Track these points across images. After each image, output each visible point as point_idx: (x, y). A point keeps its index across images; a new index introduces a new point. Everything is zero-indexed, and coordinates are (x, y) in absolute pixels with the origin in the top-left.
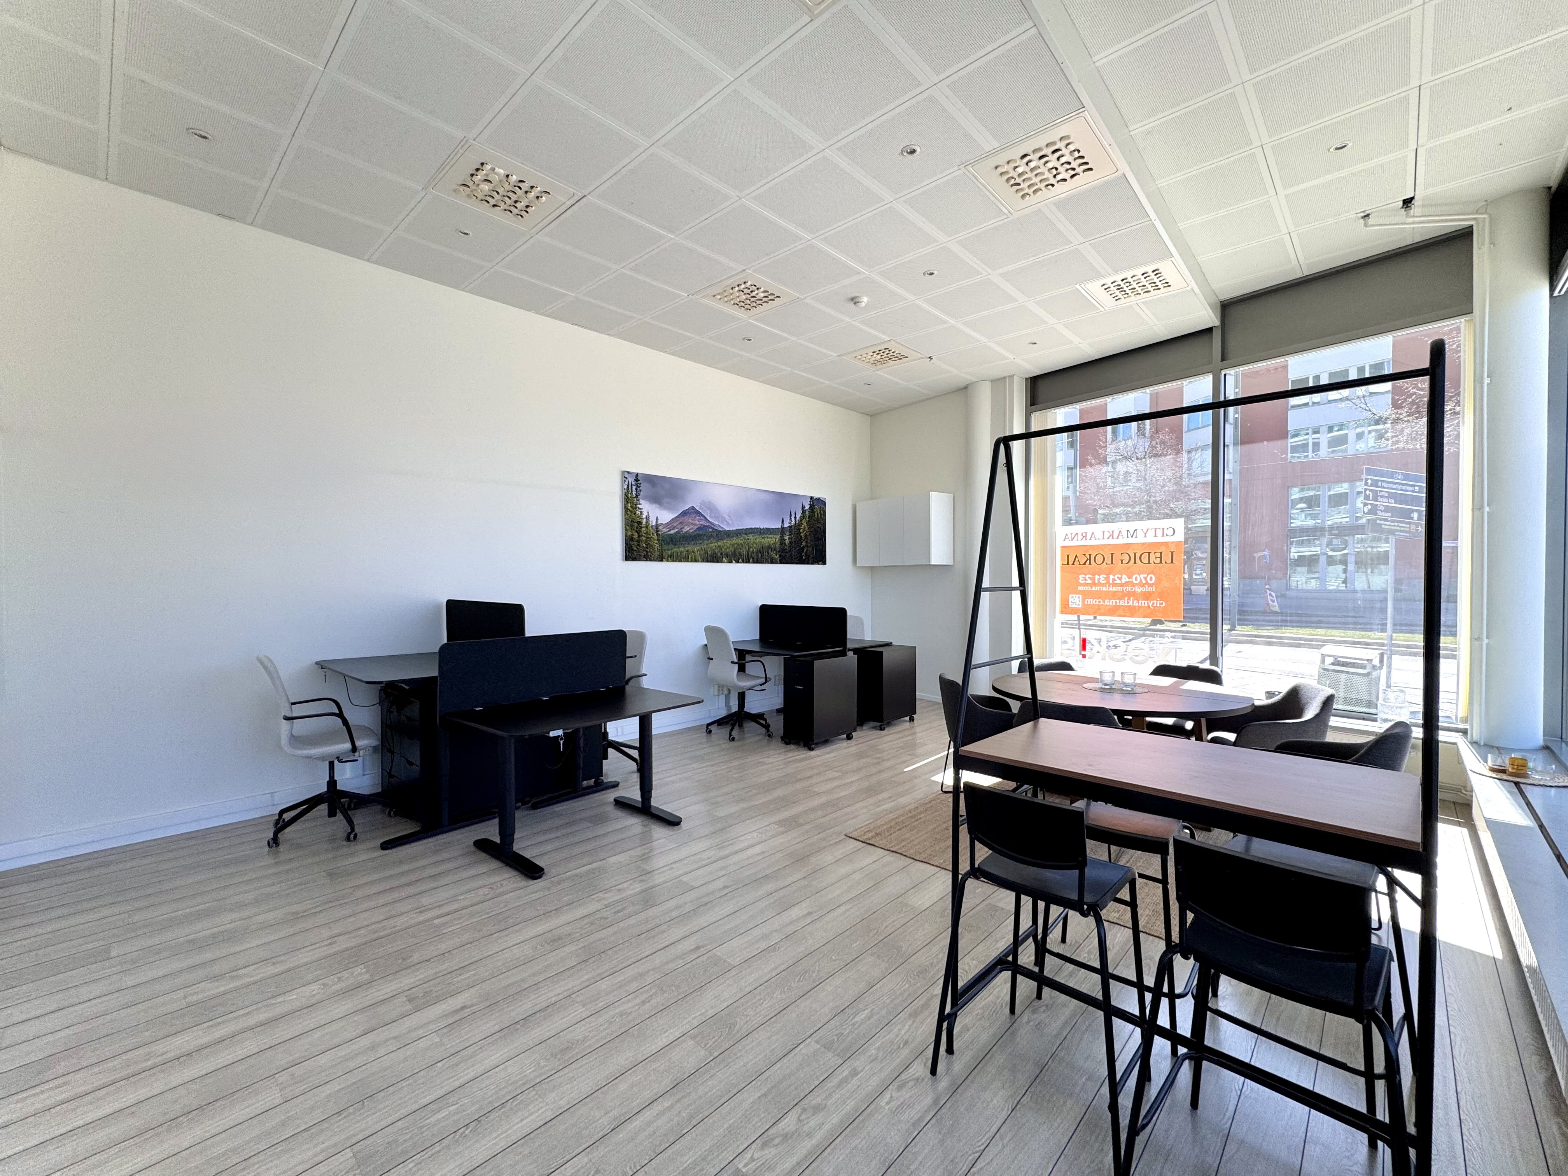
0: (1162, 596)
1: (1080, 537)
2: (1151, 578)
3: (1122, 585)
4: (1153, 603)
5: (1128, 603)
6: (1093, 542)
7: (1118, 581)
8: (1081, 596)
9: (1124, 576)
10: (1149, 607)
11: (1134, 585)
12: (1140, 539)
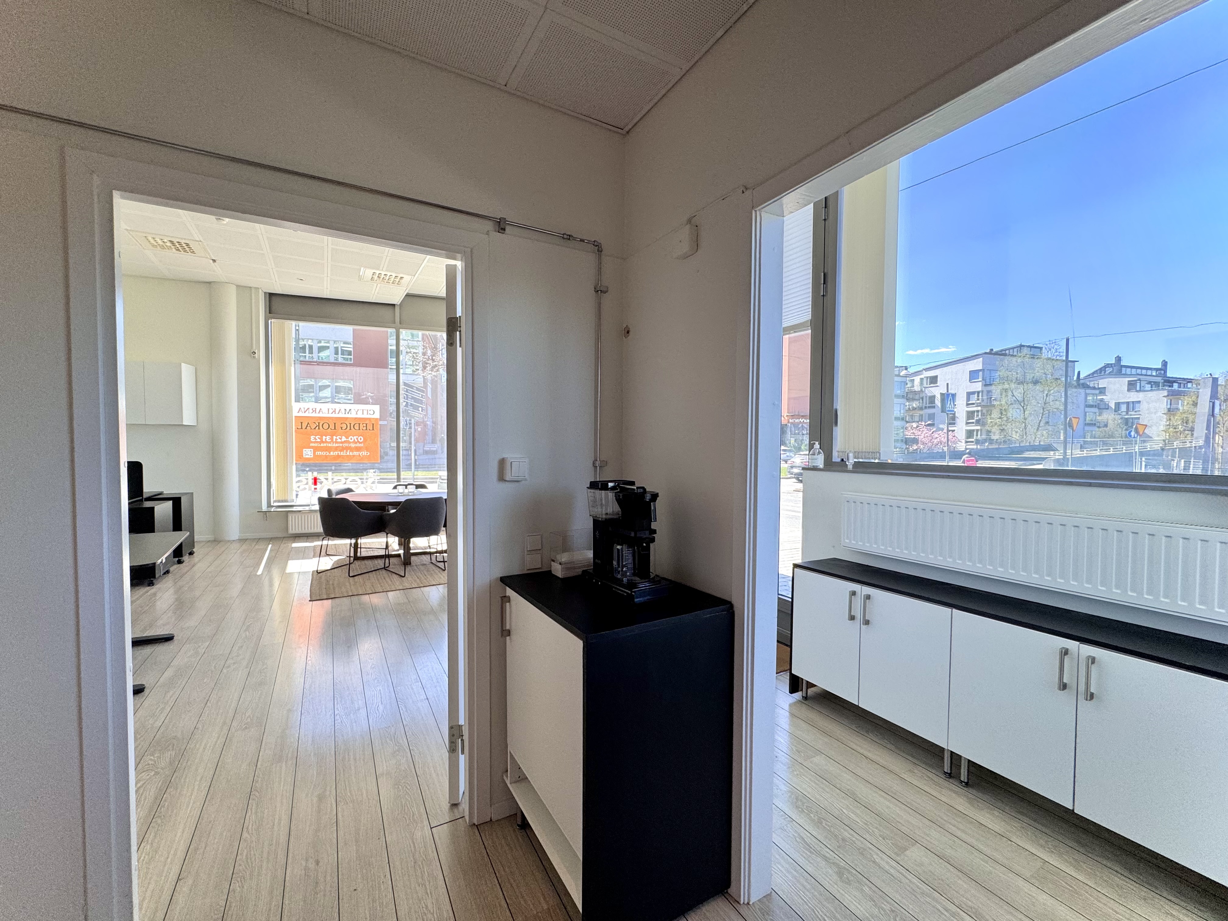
0: (367, 449)
1: (311, 411)
2: (361, 439)
3: (342, 443)
4: (362, 453)
5: (347, 453)
7: (339, 440)
8: (312, 450)
9: (343, 437)
10: (359, 455)
11: (349, 443)
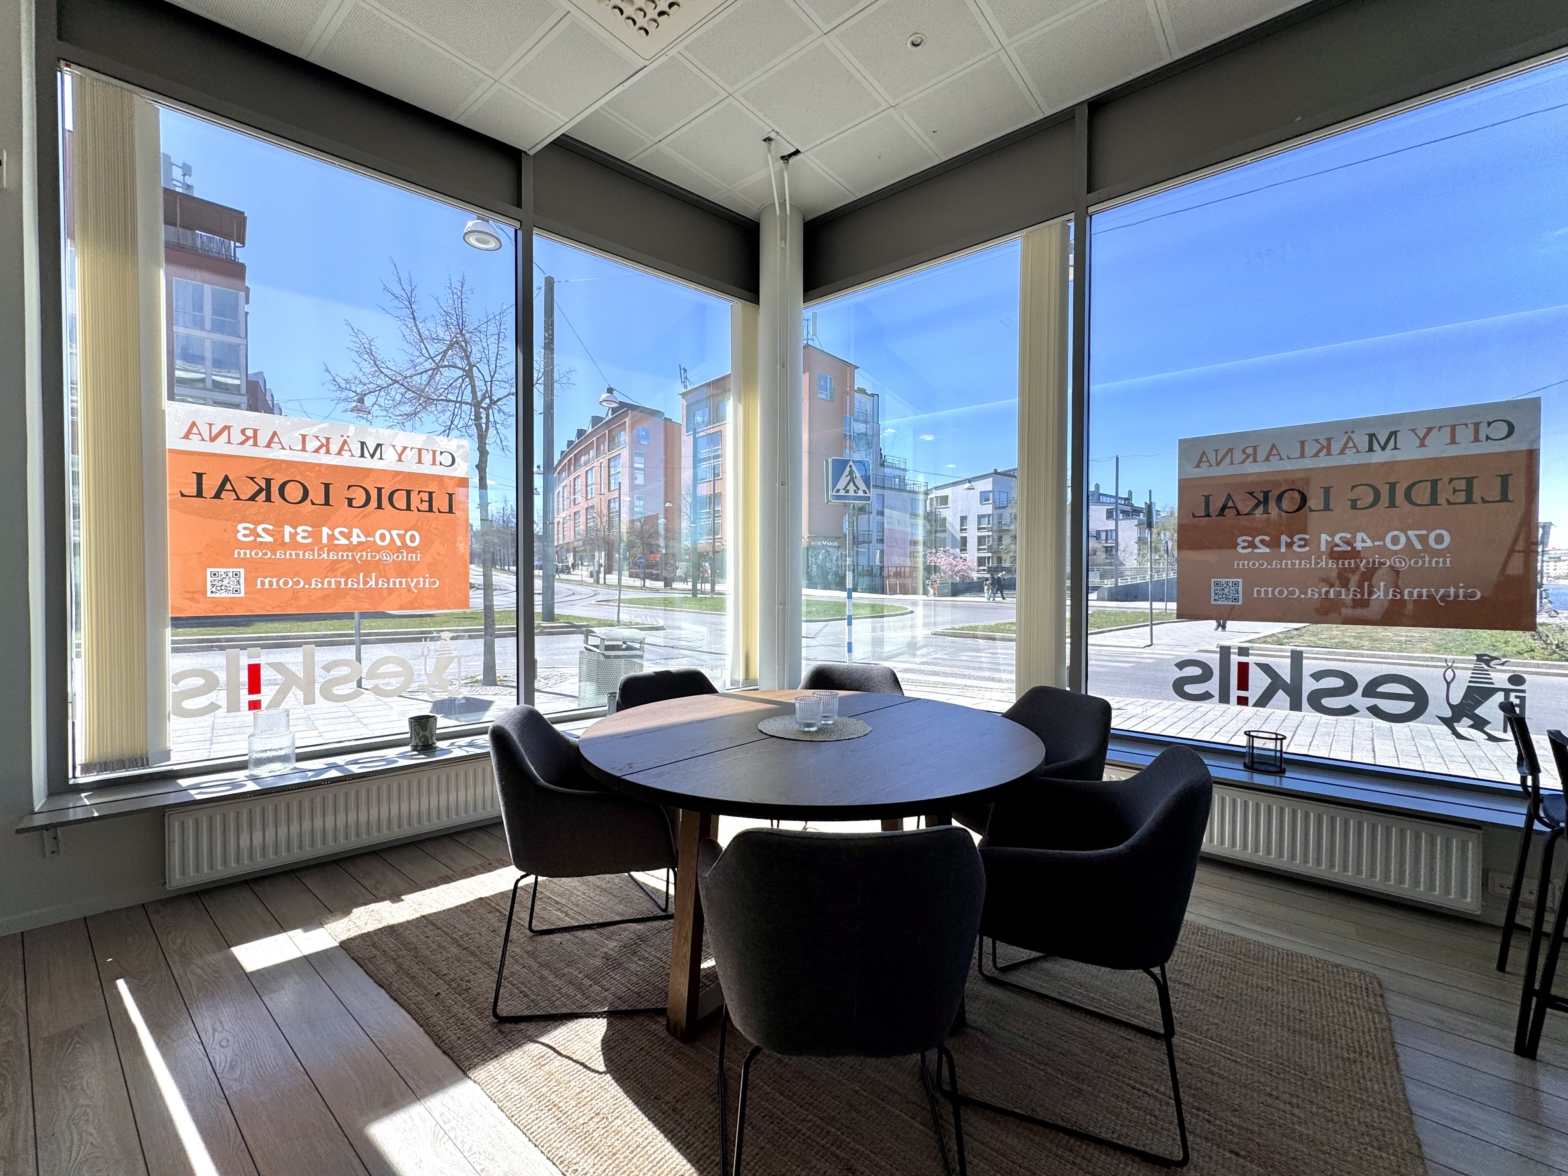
0: (433, 570)
1: (237, 437)
2: (413, 538)
3: (350, 548)
4: (418, 582)
5: (366, 583)
6: (276, 454)
7: (343, 541)
8: (241, 570)
9: (356, 531)
10: (409, 589)
11: (378, 549)
12: (388, 462)
